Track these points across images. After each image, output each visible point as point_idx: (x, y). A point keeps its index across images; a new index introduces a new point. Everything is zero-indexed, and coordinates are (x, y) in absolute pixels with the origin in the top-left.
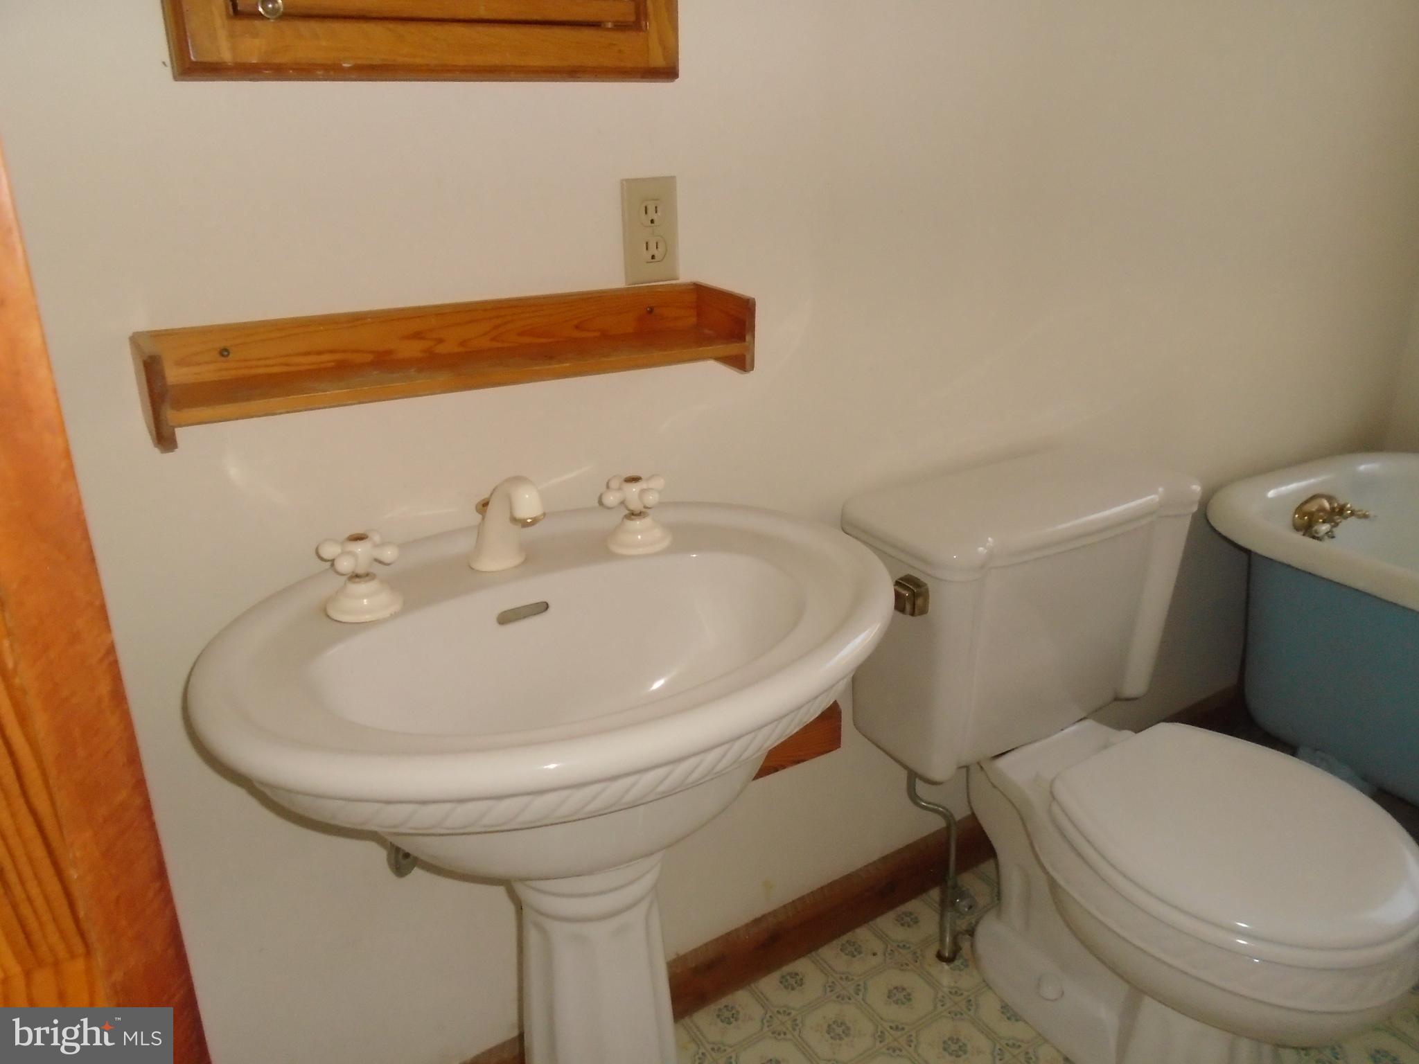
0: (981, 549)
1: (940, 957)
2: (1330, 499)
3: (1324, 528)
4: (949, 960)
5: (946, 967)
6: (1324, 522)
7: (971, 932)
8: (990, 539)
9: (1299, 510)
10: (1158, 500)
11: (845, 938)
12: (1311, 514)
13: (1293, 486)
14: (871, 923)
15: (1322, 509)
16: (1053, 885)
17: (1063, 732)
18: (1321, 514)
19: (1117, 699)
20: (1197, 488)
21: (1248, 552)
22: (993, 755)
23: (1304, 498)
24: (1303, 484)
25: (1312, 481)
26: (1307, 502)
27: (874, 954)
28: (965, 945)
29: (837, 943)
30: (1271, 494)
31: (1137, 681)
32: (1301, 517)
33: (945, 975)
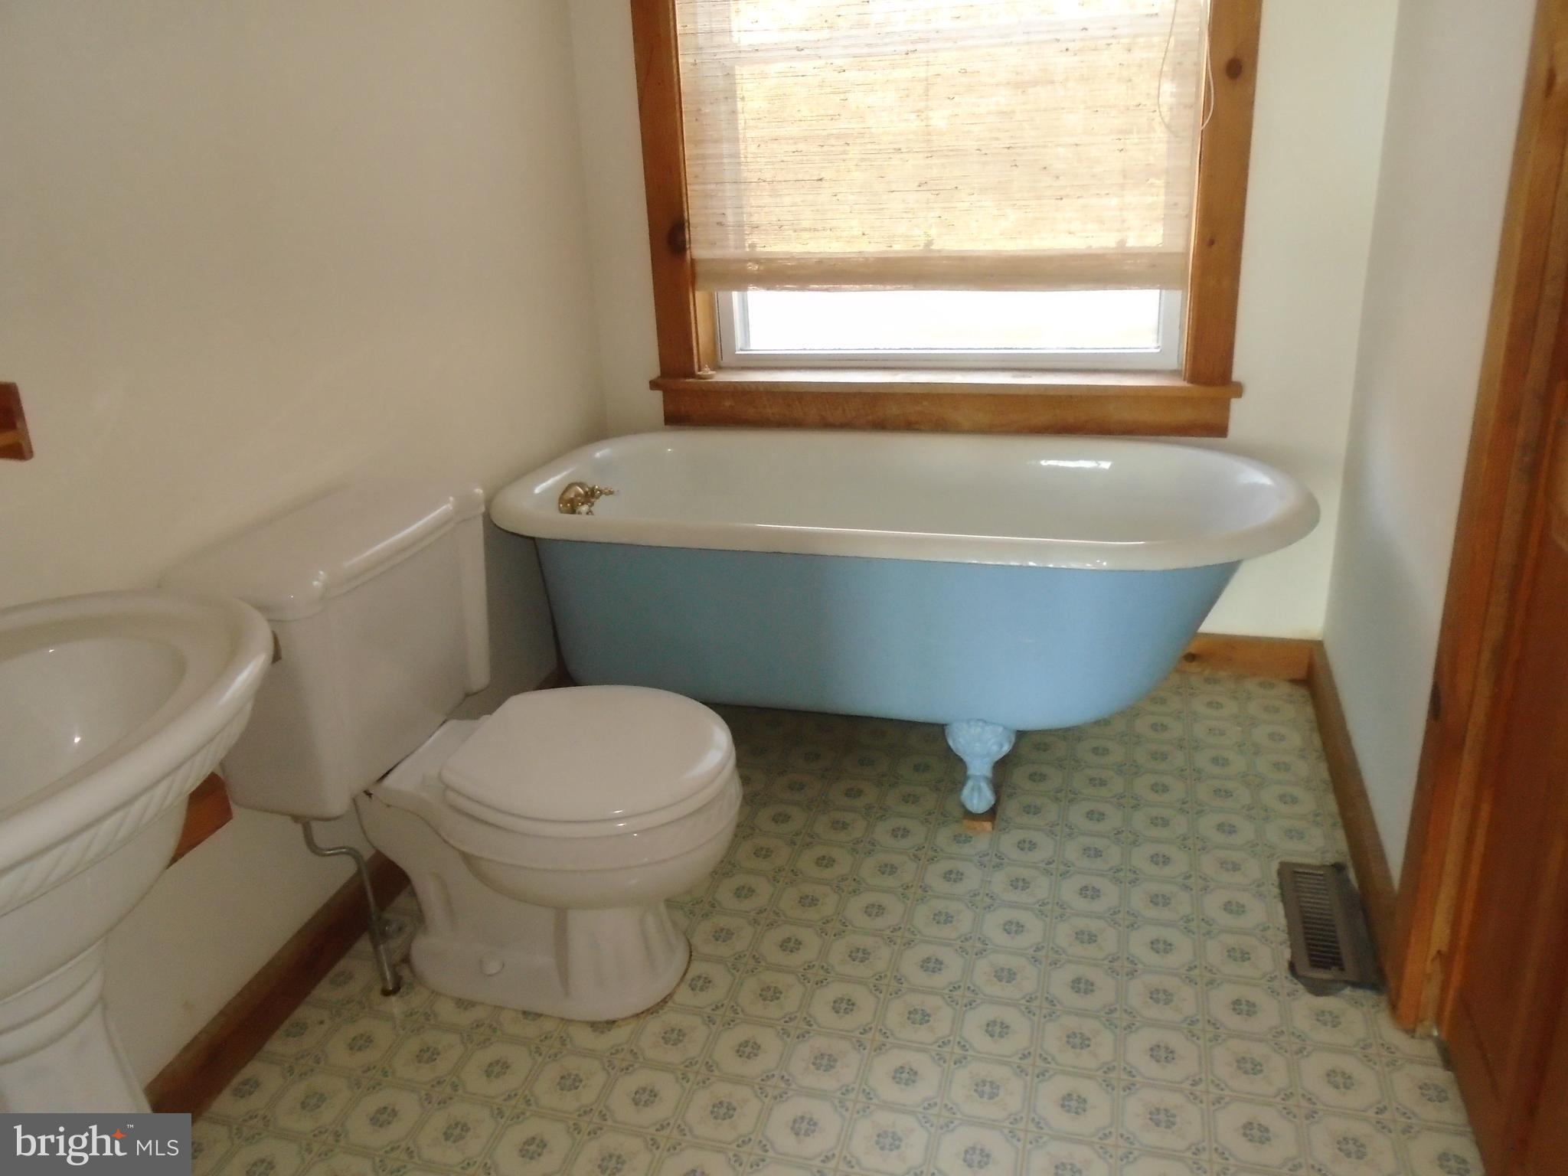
0: (315, 583)
1: (386, 993)
2: (581, 485)
3: (585, 508)
4: (395, 991)
5: (393, 999)
6: (583, 504)
7: (406, 960)
8: (321, 572)
9: (561, 499)
10: (451, 508)
11: (287, 1024)
12: (571, 501)
13: (550, 482)
14: (307, 999)
15: (578, 495)
16: (467, 858)
17: (433, 738)
18: (579, 498)
19: (467, 695)
20: (479, 491)
21: (533, 539)
22: (378, 778)
23: (563, 487)
24: (558, 477)
25: (565, 473)
26: (565, 492)
27: (322, 1022)
28: (405, 973)
29: (280, 1032)
30: (537, 490)
31: (479, 674)
32: (565, 505)
33: (395, 1006)
